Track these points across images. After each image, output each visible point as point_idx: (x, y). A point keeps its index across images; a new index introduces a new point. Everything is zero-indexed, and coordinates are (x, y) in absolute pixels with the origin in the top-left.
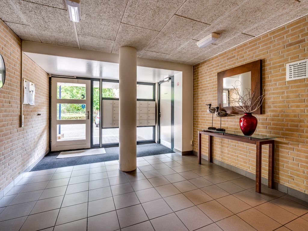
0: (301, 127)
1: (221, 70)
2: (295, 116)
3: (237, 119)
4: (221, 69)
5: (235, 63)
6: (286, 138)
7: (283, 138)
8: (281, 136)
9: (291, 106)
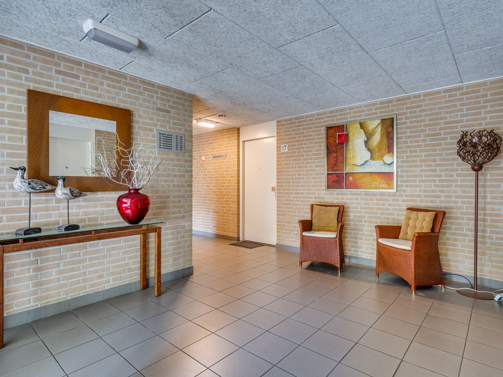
0: (168, 203)
1: (34, 87)
2: (164, 192)
3: (82, 202)
4: (37, 85)
5: (77, 90)
6: (156, 218)
7: (153, 219)
8: (151, 217)
9: (161, 181)
